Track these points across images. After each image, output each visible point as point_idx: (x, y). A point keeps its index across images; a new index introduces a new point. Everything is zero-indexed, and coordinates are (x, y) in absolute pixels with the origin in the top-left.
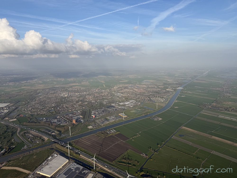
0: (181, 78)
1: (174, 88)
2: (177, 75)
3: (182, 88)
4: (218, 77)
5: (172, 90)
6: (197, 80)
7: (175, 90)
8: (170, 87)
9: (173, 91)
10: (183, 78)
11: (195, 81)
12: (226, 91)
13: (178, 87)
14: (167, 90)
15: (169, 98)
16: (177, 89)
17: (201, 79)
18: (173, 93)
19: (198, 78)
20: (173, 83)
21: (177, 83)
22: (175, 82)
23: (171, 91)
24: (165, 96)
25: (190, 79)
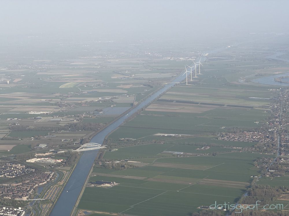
0: (89, 100)
1: (62, 147)
2: (69, 85)
3: (99, 147)
4: (242, 81)
5: (53, 161)
6: (159, 101)
7: (69, 159)
8: (43, 146)
9: (59, 165)
10: (97, 95)
11: (152, 108)
12: (281, 145)
13: (82, 142)
14: (33, 161)
15: (43, 202)
16: (78, 150)
17: (178, 99)
18: (61, 175)
19: (164, 94)
20: (58, 122)
21: (75, 125)
22: (63, 121)
23: (50, 165)
24: (24, 192)
25: (131, 99)
